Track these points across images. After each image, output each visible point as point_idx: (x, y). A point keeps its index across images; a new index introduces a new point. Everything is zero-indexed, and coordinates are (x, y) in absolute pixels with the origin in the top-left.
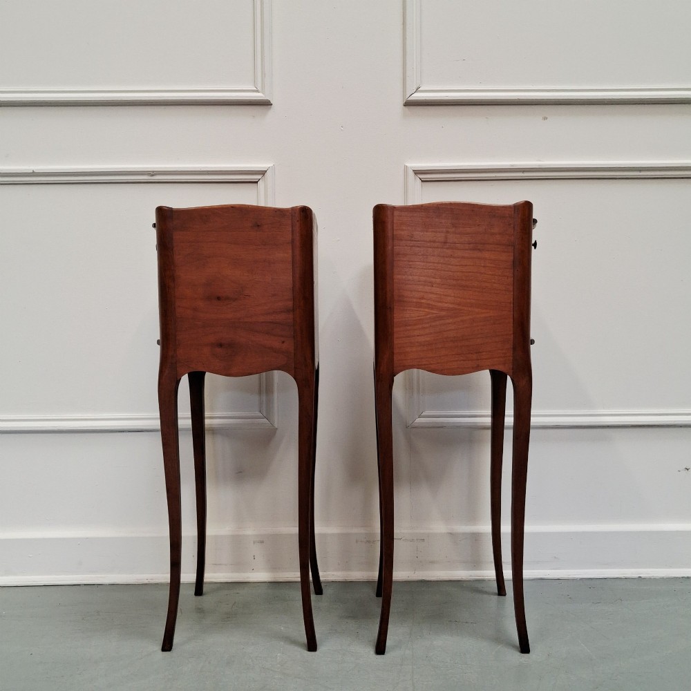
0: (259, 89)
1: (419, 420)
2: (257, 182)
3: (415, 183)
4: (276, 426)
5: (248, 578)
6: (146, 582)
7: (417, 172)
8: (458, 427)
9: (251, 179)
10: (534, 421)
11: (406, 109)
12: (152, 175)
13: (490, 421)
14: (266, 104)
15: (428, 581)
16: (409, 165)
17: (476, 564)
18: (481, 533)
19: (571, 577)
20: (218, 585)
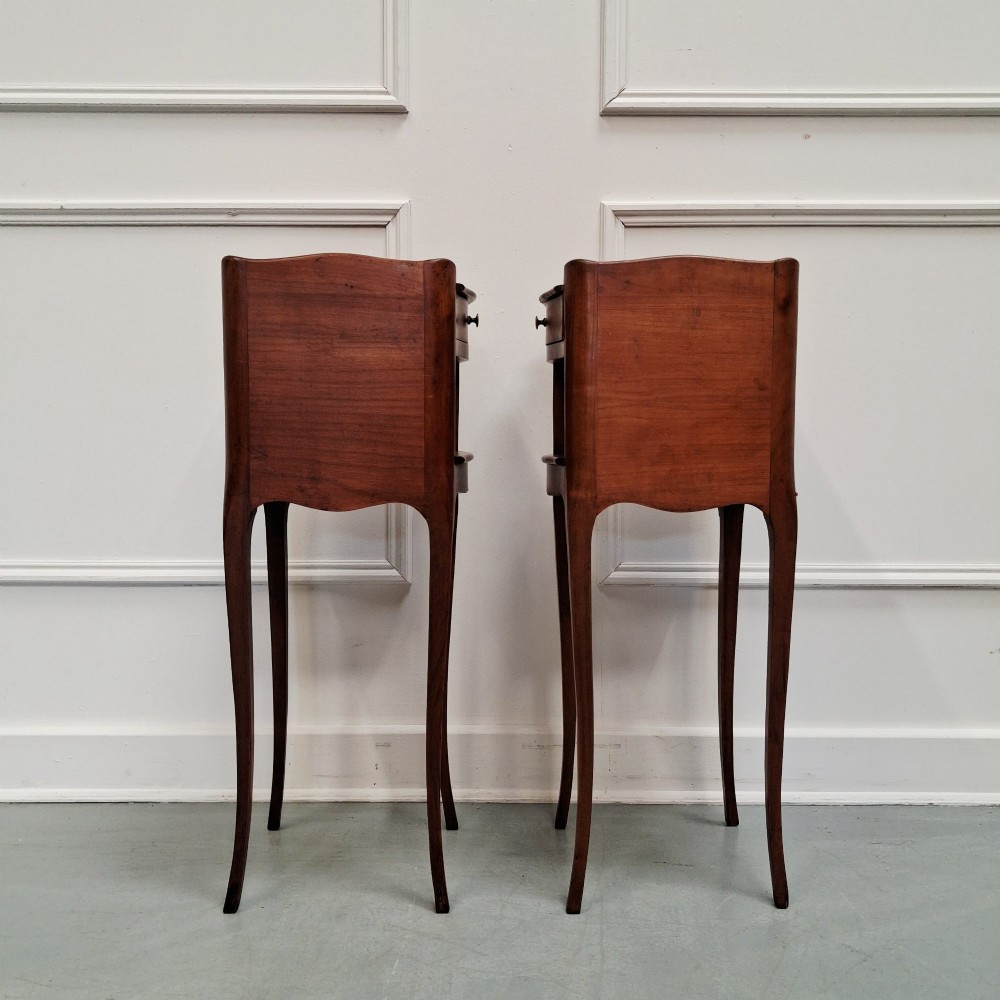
0: (390, 90)
1: (615, 575)
2: (385, 226)
3: (615, 228)
4: (409, 580)
5: (368, 796)
6: (221, 799)
7: (618, 214)
8: (673, 585)
9: (378, 221)
10: (800, 577)
11: (604, 120)
12: (234, 215)
13: (718, 577)
14: (399, 111)
15: (625, 804)
16: (606, 203)
17: (695, 780)
18: (703, 738)
19: (832, 802)
20: (325, 805)
